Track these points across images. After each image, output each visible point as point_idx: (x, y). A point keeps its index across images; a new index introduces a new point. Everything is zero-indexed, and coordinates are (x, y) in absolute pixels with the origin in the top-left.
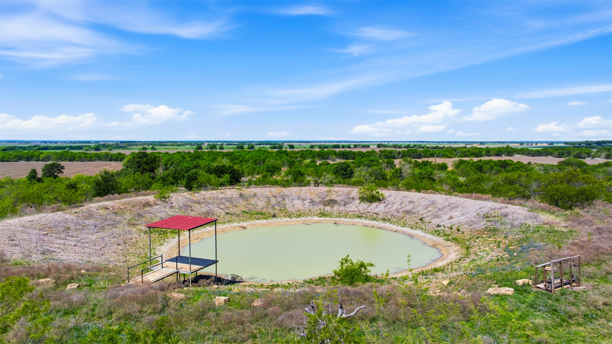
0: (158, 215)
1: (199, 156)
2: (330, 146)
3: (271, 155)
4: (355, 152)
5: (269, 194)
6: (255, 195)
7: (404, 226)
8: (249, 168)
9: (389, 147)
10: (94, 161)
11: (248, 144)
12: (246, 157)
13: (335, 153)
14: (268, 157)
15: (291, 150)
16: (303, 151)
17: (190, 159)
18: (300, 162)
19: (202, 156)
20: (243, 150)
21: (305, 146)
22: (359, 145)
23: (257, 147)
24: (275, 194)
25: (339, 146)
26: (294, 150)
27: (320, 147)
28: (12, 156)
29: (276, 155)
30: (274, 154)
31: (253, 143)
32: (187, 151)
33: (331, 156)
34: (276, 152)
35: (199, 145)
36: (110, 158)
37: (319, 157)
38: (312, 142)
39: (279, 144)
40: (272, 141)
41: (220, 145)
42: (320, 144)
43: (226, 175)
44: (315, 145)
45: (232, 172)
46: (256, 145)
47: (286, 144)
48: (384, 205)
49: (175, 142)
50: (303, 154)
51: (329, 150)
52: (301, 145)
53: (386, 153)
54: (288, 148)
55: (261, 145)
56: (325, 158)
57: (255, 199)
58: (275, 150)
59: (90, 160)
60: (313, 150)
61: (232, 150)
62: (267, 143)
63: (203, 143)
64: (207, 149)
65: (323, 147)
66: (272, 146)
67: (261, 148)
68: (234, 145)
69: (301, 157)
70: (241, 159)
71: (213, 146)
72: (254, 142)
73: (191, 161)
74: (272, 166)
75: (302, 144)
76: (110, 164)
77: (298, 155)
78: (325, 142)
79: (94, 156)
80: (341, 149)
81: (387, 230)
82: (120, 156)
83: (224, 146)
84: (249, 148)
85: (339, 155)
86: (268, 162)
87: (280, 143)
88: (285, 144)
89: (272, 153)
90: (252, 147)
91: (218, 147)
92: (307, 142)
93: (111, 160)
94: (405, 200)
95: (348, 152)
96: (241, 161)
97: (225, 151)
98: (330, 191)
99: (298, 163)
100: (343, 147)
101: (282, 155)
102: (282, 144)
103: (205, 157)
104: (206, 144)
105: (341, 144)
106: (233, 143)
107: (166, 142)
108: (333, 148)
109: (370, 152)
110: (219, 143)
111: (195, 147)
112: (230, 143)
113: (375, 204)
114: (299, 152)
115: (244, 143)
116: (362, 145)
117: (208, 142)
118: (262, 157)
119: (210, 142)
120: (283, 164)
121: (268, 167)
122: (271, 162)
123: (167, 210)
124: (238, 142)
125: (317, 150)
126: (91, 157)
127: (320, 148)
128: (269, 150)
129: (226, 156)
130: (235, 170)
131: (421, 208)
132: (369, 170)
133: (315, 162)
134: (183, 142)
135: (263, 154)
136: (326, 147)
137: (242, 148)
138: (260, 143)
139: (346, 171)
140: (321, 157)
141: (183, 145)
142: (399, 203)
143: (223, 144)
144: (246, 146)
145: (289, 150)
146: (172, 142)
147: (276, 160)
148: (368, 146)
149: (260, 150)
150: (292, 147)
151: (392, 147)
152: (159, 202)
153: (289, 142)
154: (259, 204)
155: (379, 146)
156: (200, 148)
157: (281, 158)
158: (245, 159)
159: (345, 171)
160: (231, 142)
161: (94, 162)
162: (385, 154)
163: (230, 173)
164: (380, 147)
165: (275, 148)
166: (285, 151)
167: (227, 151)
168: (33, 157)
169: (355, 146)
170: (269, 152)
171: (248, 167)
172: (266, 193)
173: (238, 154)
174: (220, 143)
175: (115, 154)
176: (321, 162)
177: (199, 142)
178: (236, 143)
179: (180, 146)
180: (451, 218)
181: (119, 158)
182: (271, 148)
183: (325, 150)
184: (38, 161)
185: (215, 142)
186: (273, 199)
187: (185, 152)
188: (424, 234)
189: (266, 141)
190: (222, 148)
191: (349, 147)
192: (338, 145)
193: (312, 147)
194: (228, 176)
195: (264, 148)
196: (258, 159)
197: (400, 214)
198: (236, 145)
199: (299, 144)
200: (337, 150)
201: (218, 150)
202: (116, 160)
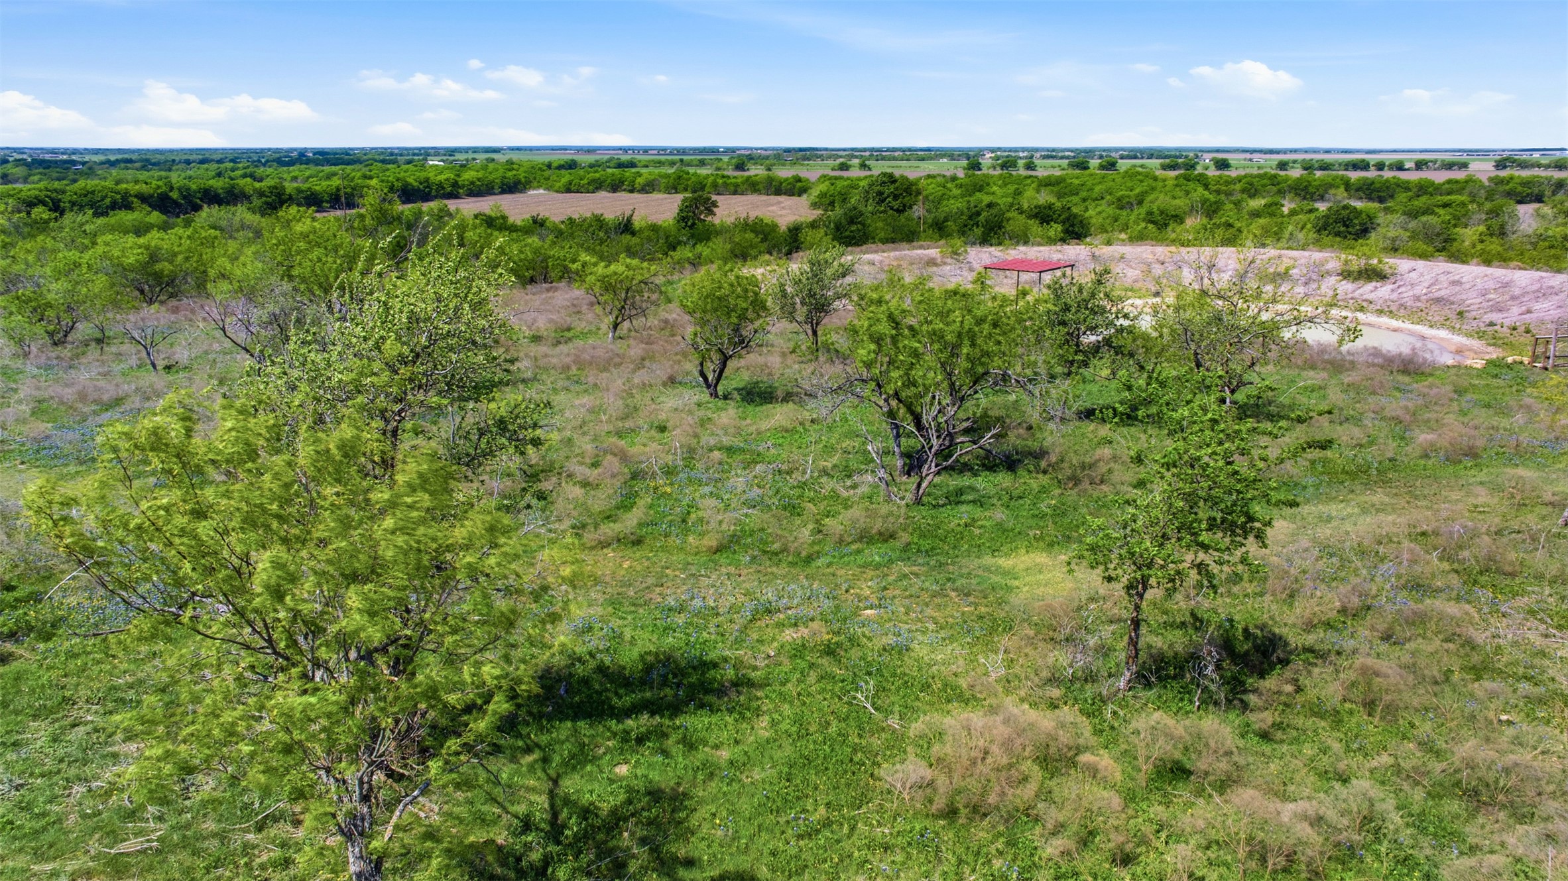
0: (952, 279)
1: (982, 186)
2: (1340, 164)
3: (1161, 184)
4: (1408, 182)
5: (1151, 256)
6: (1122, 258)
7: (1420, 322)
8: (1104, 215)
9: (1539, 166)
10: (742, 194)
11: (1101, 157)
12: (1097, 189)
13: (1347, 185)
14: (1153, 189)
15: (1218, 173)
16: (1252, 176)
17: (959, 192)
18: (1237, 204)
19: (988, 185)
20: (1087, 172)
21: (1262, 162)
22: (1435, 162)
23: (1123, 165)
24: (1162, 258)
25: (1368, 165)
26: (1226, 173)
27: (1308, 167)
28: (585, 181)
29: (1176, 186)
30: (1170, 183)
31: (1113, 154)
32: (948, 174)
33: (1332, 191)
34: (1177, 178)
35: (973, 160)
36: (777, 188)
37: (1296, 194)
38: (1285, 151)
39: (1186, 157)
40: (1169, 149)
41: (1026, 158)
42: (1308, 157)
43: (1055, 226)
44: (1295, 162)
45: (1068, 219)
46: (1122, 157)
47: (1207, 159)
48: (1391, 286)
49: (910, 150)
50: (1251, 184)
51: (1329, 176)
52: (1250, 160)
53: (1511, 185)
54: (1213, 168)
55: (1135, 157)
56: (1316, 197)
57: (1122, 265)
58: (1173, 174)
59: (735, 193)
60: (1282, 173)
61: (1058, 173)
62: (1151, 153)
63: (981, 152)
64: (994, 168)
65: (1316, 166)
66: (1167, 161)
67: (1135, 166)
68: (1062, 158)
69: (1243, 191)
70: (1083, 194)
71: (1007, 162)
72: (1117, 150)
73: (963, 196)
74: (1162, 213)
75: (1256, 156)
76: (780, 203)
77: (1238, 187)
78: (1327, 151)
79: (743, 183)
80: (1372, 174)
81: (1379, 327)
82: (799, 184)
83: (1037, 162)
84: (1102, 167)
85: (1358, 190)
86: (1151, 202)
87: (1191, 155)
88: (1205, 155)
89: (1164, 180)
90: (1111, 165)
91: (1021, 163)
92: (1271, 152)
93: (778, 192)
94: (1443, 278)
95: (1387, 181)
96: (1084, 200)
97: (1041, 173)
98: (1280, 257)
99: (1232, 206)
100: (1380, 166)
101: (1192, 185)
102: (1197, 157)
103: (995, 188)
104: (988, 156)
105: (1373, 159)
106: (1060, 154)
107: (888, 150)
108: (1346, 170)
109: (1457, 182)
110: (1021, 154)
111: (965, 163)
112: (1051, 154)
113: (1374, 284)
114: (1239, 180)
115: (1090, 152)
116: (1443, 161)
117: (992, 150)
118: (1137, 191)
119: (999, 149)
120: (1192, 210)
121: (1150, 213)
122: (1160, 201)
123: (965, 273)
124: (1072, 151)
125: (1295, 173)
126: (737, 185)
127: (1305, 169)
128: (1159, 173)
129: (1046, 185)
130: (1075, 216)
131: (1472, 294)
132: (1410, 226)
133: (1278, 205)
134: (929, 150)
135: (1142, 181)
136: (1325, 167)
137: (1083, 166)
138: (1133, 154)
139: (1347, 226)
140: (1303, 193)
141: (931, 159)
142: (1426, 285)
143: (1032, 157)
144: (1094, 163)
145: (1212, 173)
146: (903, 150)
147: (1174, 198)
148: (1464, 166)
149: (1130, 174)
150: (1223, 165)
151: (1547, 167)
152: (949, 260)
153: (1218, 151)
154: (1129, 274)
155: (1501, 165)
156: (976, 166)
157: (1187, 193)
158: (1094, 195)
159: (1345, 225)
160: (1053, 150)
161: (744, 198)
162: (1507, 187)
163: (1063, 222)
164: (1505, 167)
165: (1173, 167)
166: (1200, 175)
167: (1046, 174)
168: (623, 183)
169: (1420, 165)
170: (1155, 179)
171: (1100, 213)
172: (1145, 256)
173: (1076, 182)
174: (1025, 154)
175: (787, 179)
176: (1293, 206)
177: (971, 149)
178: (1067, 154)
179: (923, 160)
180: (1529, 311)
181: (796, 188)
182: (1164, 167)
183: (1318, 174)
184: (632, 191)
185: (1010, 150)
186: (1158, 266)
187: (944, 176)
188: (1450, 336)
189: (1151, 149)
190: (1030, 166)
191: (1400, 167)
192: (1363, 160)
193: (1283, 166)
194: (1059, 227)
195: (1142, 166)
196: (1127, 193)
197: (1419, 304)
198: (1067, 158)
199: (1248, 156)
200: (1354, 176)
201: (1023, 172)
202: (791, 192)
